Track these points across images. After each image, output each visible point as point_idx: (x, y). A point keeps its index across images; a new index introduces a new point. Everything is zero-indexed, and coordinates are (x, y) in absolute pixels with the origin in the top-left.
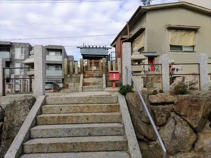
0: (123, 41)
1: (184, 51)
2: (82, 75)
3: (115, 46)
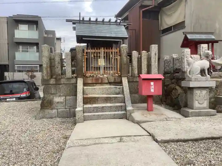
0: (143, 10)
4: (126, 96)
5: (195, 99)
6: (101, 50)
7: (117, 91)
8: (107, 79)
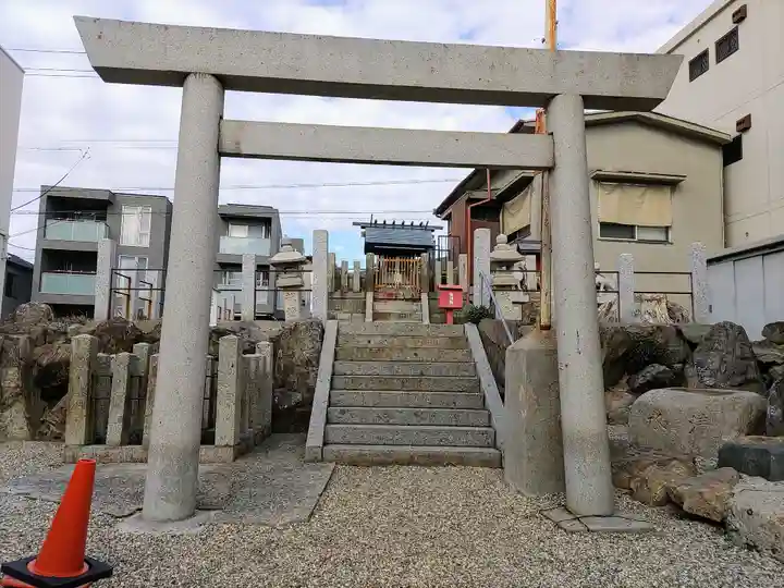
0: (473, 205)
1: (640, 241)
2: (370, 295)
3: (448, 218)
6: (397, 259)
7: (415, 307)
8: (403, 296)
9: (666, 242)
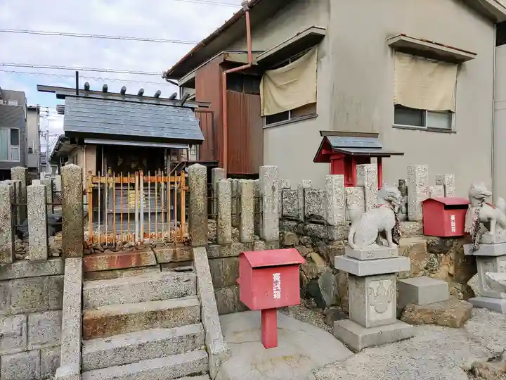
1: (429, 129)
3: (188, 85)
4: (204, 302)
5: (368, 301)
6: (137, 178)
7: (182, 287)
8: (154, 256)
9: (448, 131)
